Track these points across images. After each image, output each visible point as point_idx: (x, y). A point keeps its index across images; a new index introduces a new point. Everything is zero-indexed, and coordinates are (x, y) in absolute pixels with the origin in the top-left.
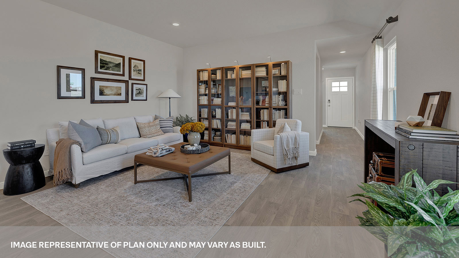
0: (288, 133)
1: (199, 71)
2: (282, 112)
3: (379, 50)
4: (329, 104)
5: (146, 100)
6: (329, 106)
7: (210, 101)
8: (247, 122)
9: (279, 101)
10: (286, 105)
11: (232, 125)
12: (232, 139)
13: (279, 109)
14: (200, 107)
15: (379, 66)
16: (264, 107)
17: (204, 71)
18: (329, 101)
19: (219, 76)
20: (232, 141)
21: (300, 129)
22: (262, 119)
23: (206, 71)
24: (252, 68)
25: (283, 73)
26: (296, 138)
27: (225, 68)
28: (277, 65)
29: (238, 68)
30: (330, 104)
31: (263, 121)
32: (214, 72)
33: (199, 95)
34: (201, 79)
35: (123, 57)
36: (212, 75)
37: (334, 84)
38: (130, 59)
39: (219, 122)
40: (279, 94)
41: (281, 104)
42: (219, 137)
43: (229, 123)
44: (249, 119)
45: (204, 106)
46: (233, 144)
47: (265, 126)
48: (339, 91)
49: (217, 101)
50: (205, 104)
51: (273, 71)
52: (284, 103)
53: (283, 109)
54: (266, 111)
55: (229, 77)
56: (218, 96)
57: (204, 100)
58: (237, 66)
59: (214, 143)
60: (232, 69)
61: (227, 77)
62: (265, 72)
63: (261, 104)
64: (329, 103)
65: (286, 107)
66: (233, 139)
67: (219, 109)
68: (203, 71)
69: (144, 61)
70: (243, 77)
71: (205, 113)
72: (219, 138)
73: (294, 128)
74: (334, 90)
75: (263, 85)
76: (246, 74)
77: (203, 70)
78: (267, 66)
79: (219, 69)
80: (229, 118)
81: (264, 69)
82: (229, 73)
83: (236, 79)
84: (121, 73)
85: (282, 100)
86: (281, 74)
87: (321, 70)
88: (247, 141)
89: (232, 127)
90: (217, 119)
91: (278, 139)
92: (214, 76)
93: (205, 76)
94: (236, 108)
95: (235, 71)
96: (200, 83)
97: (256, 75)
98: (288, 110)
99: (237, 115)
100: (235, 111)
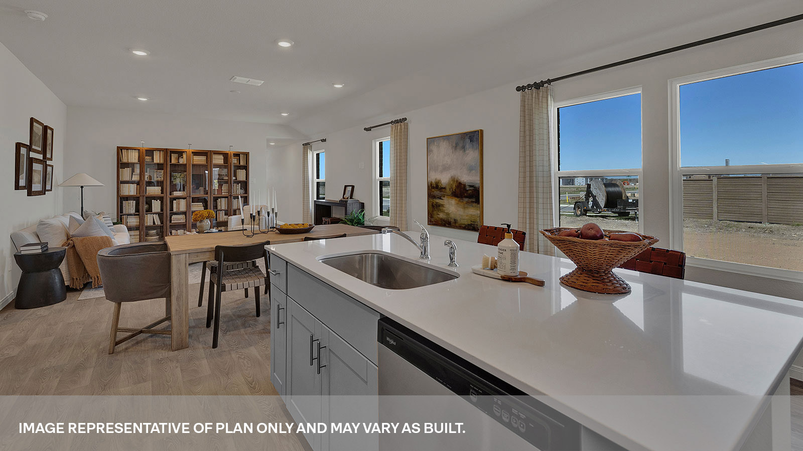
1: (120, 149)
2: (242, 200)
5: (51, 190)
7: (141, 190)
9: (238, 189)
10: (245, 193)
11: (178, 220)
14: (122, 199)
16: (222, 195)
17: (130, 149)
19: (158, 158)
22: (219, 208)
23: (135, 150)
24: (208, 154)
25: (242, 163)
27: (170, 150)
28: (237, 155)
29: (190, 153)
31: (220, 211)
32: (150, 152)
33: (120, 182)
34: (125, 160)
35: (43, 125)
36: (147, 157)
38: (46, 126)
39: (156, 217)
40: (238, 182)
41: (240, 192)
42: (156, 236)
43: (174, 217)
45: (127, 198)
47: (223, 215)
49: (154, 190)
50: (131, 194)
51: (232, 159)
52: (243, 191)
53: (241, 197)
54: (223, 200)
55: (174, 161)
57: (130, 190)
58: (188, 150)
60: (179, 153)
61: (170, 161)
62: (223, 160)
63: (216, 193)
65: (245, 195)
67: (158, 200)
68: (128, 149)
69: (53, 130)
70: (194, 163)
71: (130, 207)
76: (200, 160)
78: (226, 155)
79: (159, 150)
80: (175, 210)
81: (221, 157)
82: (175, 156)
83: (188, 166)
84: (41, 149)
85: (241, 189)
86: (240, 164)
89: (180, 221)
90: (154, 214)
92: (148, 159)
93: (133, 157)
94: (188, 198)
95: (185, 155)
96: (121, 165)
97: (214, 162)
98: (247, 197)
99: (188, 206)
100: (182, 202)
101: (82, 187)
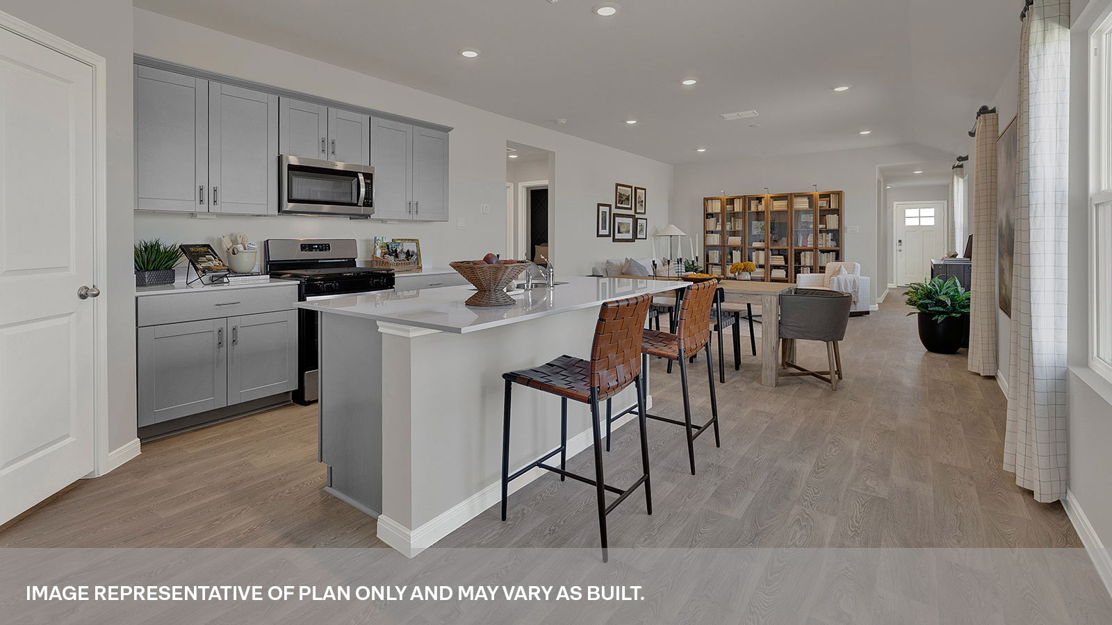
0: (845, 275)
1: (706, 200)
2: (832, 255)
3: (958, 182)
4: (899, 248)
5: (646, 239)
6: (900, 251)
7: (723, 240)
8: (781, 268)
9: (826, 241)
10: (838, 246)
11: (757, 273)
13: (828, 252)
14: (708, 248)
15: (958, 203)
16: (805, 248)
17: (714, 199)
18: (900, 241)
19: (738, 207)
21: (859, 273)
22: (803, 263)
23: (718, 199)
24: (789, 198)
25: (833, 206)
26: (854, 281)
27: (747, 197)
28: (825, 196)
29: (769, 198)
30: (902, 248)
31: (805, 266)
32: (731, 201)
33: (707, 232)
34: (710, 211)
35: (631, 187)
37: (909, 212)
38: (635, 188)
40: (828, 232)
41: (830, 244)
44: (784, 264)
45: (714, 247)
48: (918, 224)
49: (735, 241)
50: (715, 244)
51: (819, 202)
52: (834, 243)
53: (832, 251)
54: (808, 253)
55: (753, 209)
56: (734, 234)
57: (715, 240)
58: (767, 195)
60: (759, 199)
61: (750, 208)
62: (808, 204)
63: (800, 245)
64: (900, 245)
65: (837, 248)
67: (739, 251)
69: (645, 190)
70: (773, 209)
71: (715, 256)
73: (852, 270)
74: (909, 222)
75: (802, 220)
76: (780, 205)
77: (712, 199)
78: (810, 197)
79: (739, 198)
81: (806, 200)
82: (753, 203)
83: (766, 213)
84: (630, 206)
85: (832, 240)
86: (830, 207)
87: (885, 190)
91: (836, 281)
92: (729, 207)
93: (716, 207)
94: (766, 250)
95: (763, 202)
96: (708, 215)
97: (795, 207)
98: (840, 251)
99: (767, 259)
100: (762, 254)
101: (671, 236)
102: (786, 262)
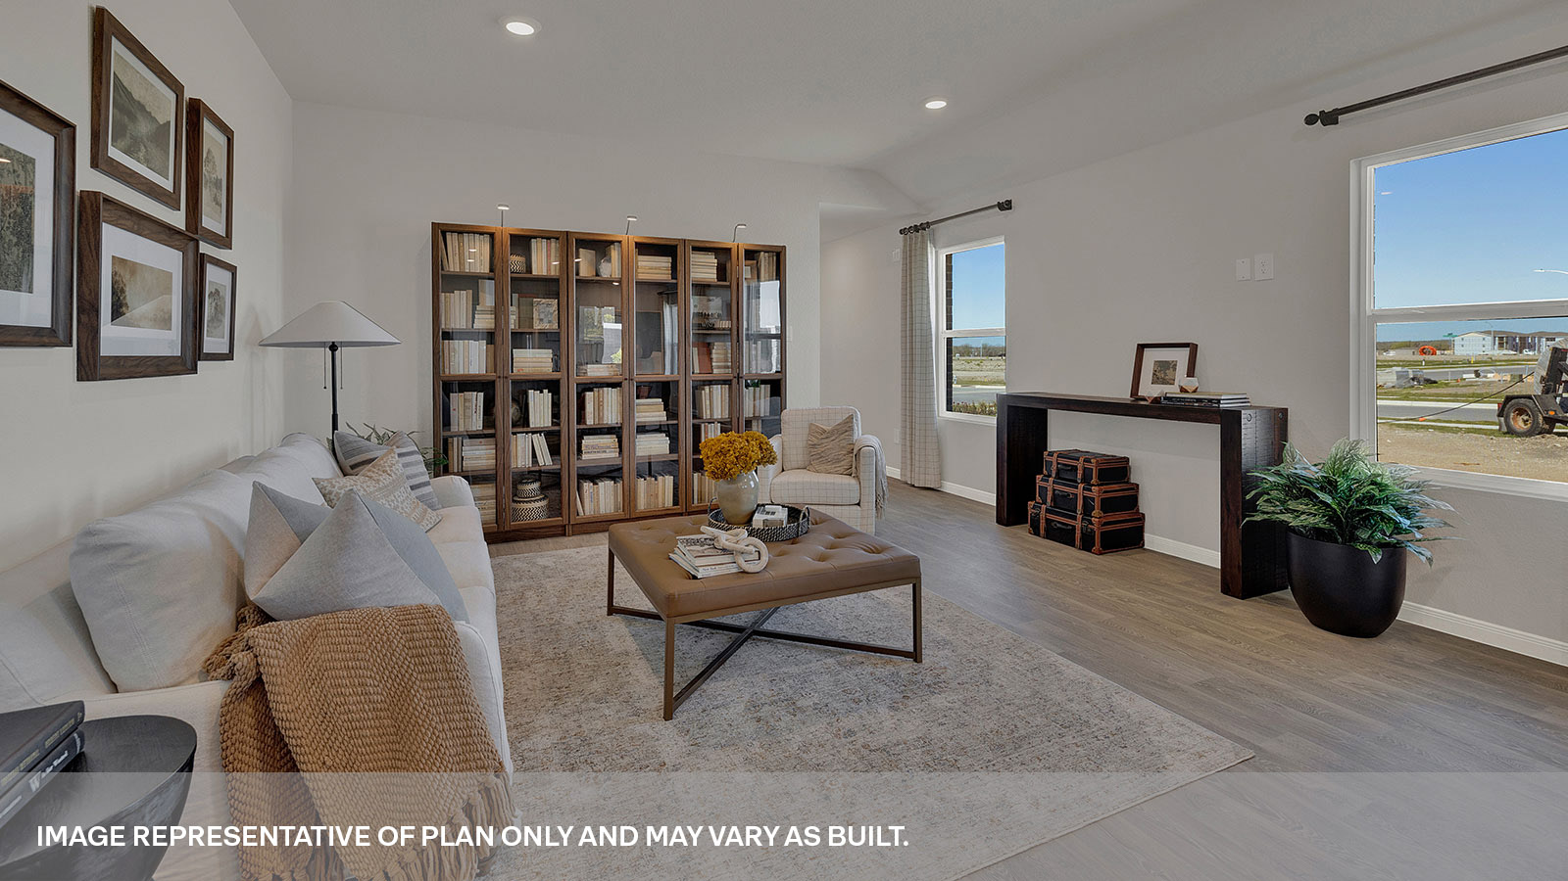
1: (441, 233)
2: (762, 391)
5: (229, 356)
7: (497, 359)
8: (659, 429)
10: (779, 369)
11: (599, 450)
12: (598, 499)
13: (757, 384)
14: (447, 387)
17: (468, 233)
19: (543, 261)
20: (598, 505)
22: (706, 415)
23: (481, 234)
24: (675, 250)
27: (577, 236)
28: (752, 254)
29: (632, 243)
31: (709, 423)
32: (522, 242)
33: (443, 335)
34: (453, 266)
36: (512, 258)
39: (541, 444)
41: (761, 367)
42: (540, 500)
43: (587, 441)
44: (665, 418)
45: (465, 384)
46: (606, 515)
49: (531, 360)
50: (472, 372)
54: (717, 389)
55: (585, 271)
56: (532, 339)
57: (470, 359)
58: (627, 238)
59: (518, 530)
60: (600, 246)
61: (578, 270)
62: (715, 271)
63: (697, 370)
65: (778, 375)
66: (602, 497)
67: (546, 391)
68: (460, 233)
71: (470, 410)
72: (538, 504)
76: (655, 268)
77: (461, 231)
79: (547, 236)
80: (590, 421)
81: (712, 260)
82: (588, 256)
83: (624, 284)
86: (758, 278)
88: (657, 495)
89: (604, 456)
90: (533, 433)
92: (516, 261)
93: (475, 257)
94: (625, 384)
95: (615, 253)
96: (444, 281)
97: (692, 275)
98: (783, 383)
99: (627, 410)
100: (611, 396)
101: (333, 347)
102: (672, 413)
